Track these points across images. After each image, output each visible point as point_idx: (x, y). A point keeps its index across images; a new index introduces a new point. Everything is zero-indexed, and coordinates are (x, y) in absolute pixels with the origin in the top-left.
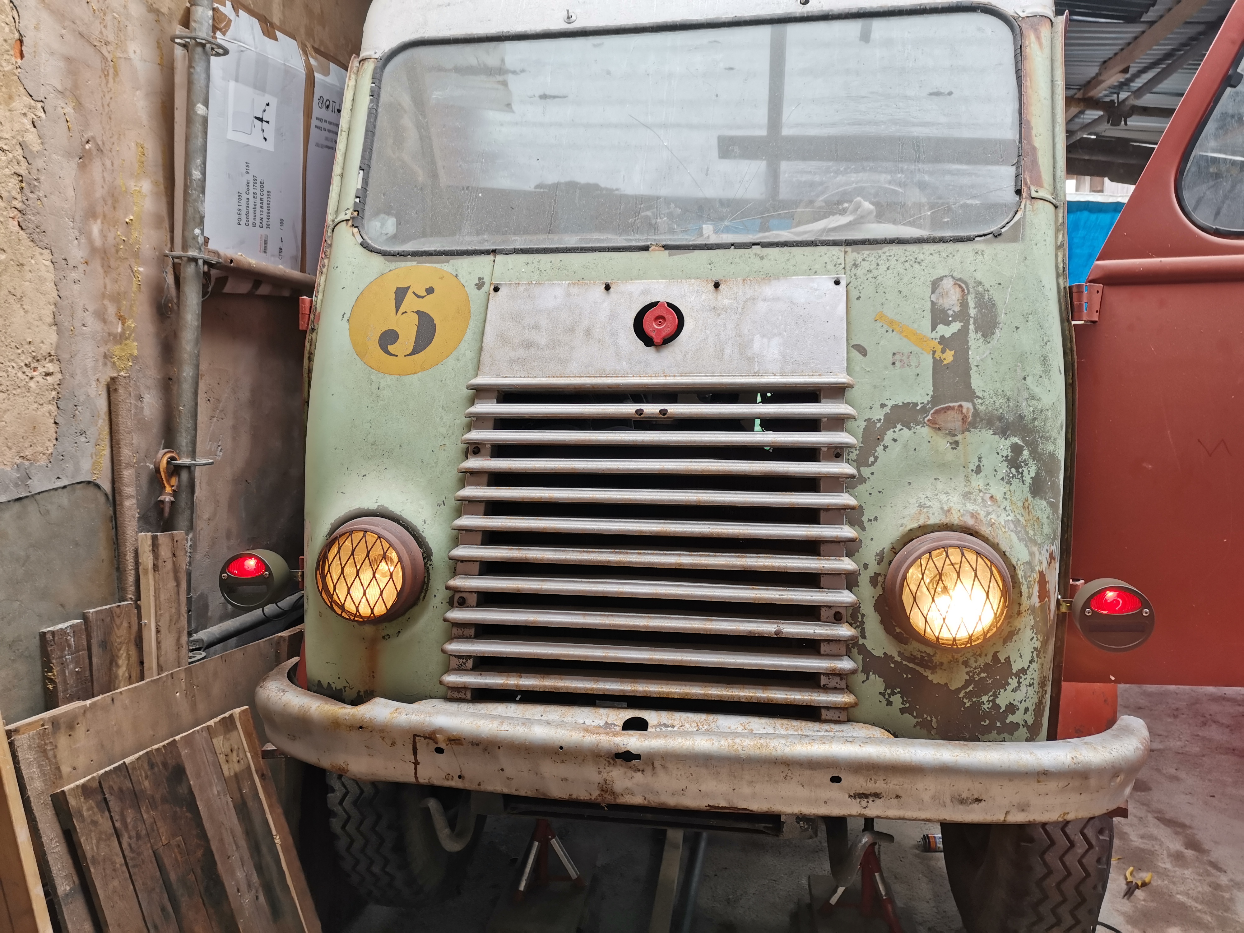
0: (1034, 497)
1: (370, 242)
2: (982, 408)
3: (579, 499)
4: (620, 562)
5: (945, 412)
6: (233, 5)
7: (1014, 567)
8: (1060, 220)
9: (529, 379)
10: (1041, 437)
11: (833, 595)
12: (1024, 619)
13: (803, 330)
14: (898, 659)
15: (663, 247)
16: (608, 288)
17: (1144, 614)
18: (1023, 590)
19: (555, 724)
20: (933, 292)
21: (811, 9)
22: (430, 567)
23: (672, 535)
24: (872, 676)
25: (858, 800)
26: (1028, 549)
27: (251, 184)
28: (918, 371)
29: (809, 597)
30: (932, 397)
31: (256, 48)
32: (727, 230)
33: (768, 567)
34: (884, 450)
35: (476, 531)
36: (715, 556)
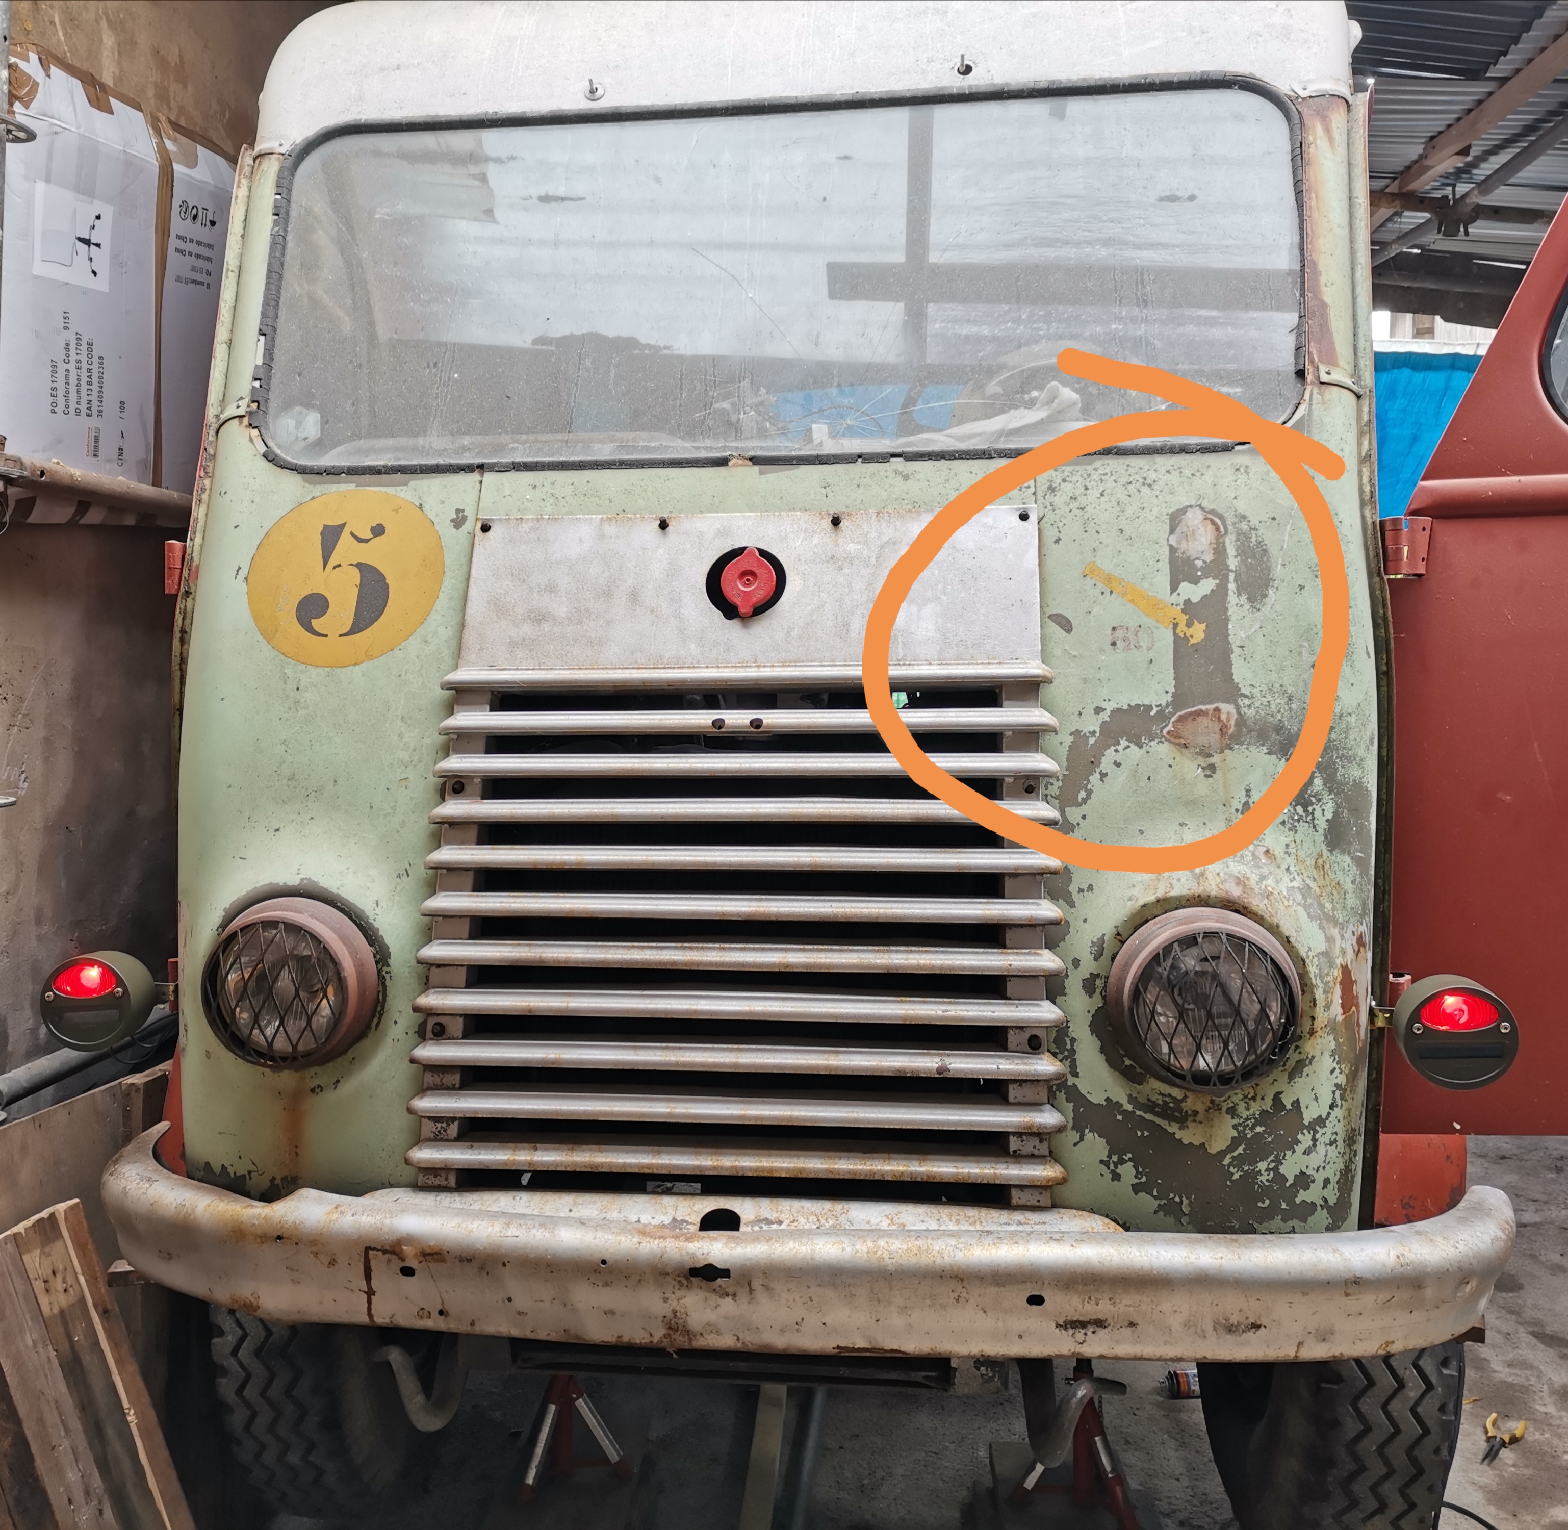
0: (1331, 851)
1: (278, 452)
2: (1250, 713)
3: (624, 863)
4: (692, 963)
5: (1194, 719)
6: (40, 59)
7: (1304, 961)
8: (1366, 418)
9: (542, 672)
10: (1341, 757)
11: (1027, 1009)
12: (1319, 1041)
13: (973, 591)
14: (1130, 1108)
15: (751, 459)
16: (663, 525)
17: (1503, 1031)
18: (1317, 997)
19: (591, 1224)
20: (1172, 532)
21: (976, 83)
22: (387, 976)
23: (773, 918)
24: (1089, 1136)
25: (1071, 1331)
26: (1324, 932)
27: (73, 347)
28: (1152, 654)
29: (989, 1014)
30: (1174, 695)
31: (78, 127)
32: (851, 432)
33: (924, 967)
34: (1102, 780)
35: (461, 917)
36: (841, 951)
